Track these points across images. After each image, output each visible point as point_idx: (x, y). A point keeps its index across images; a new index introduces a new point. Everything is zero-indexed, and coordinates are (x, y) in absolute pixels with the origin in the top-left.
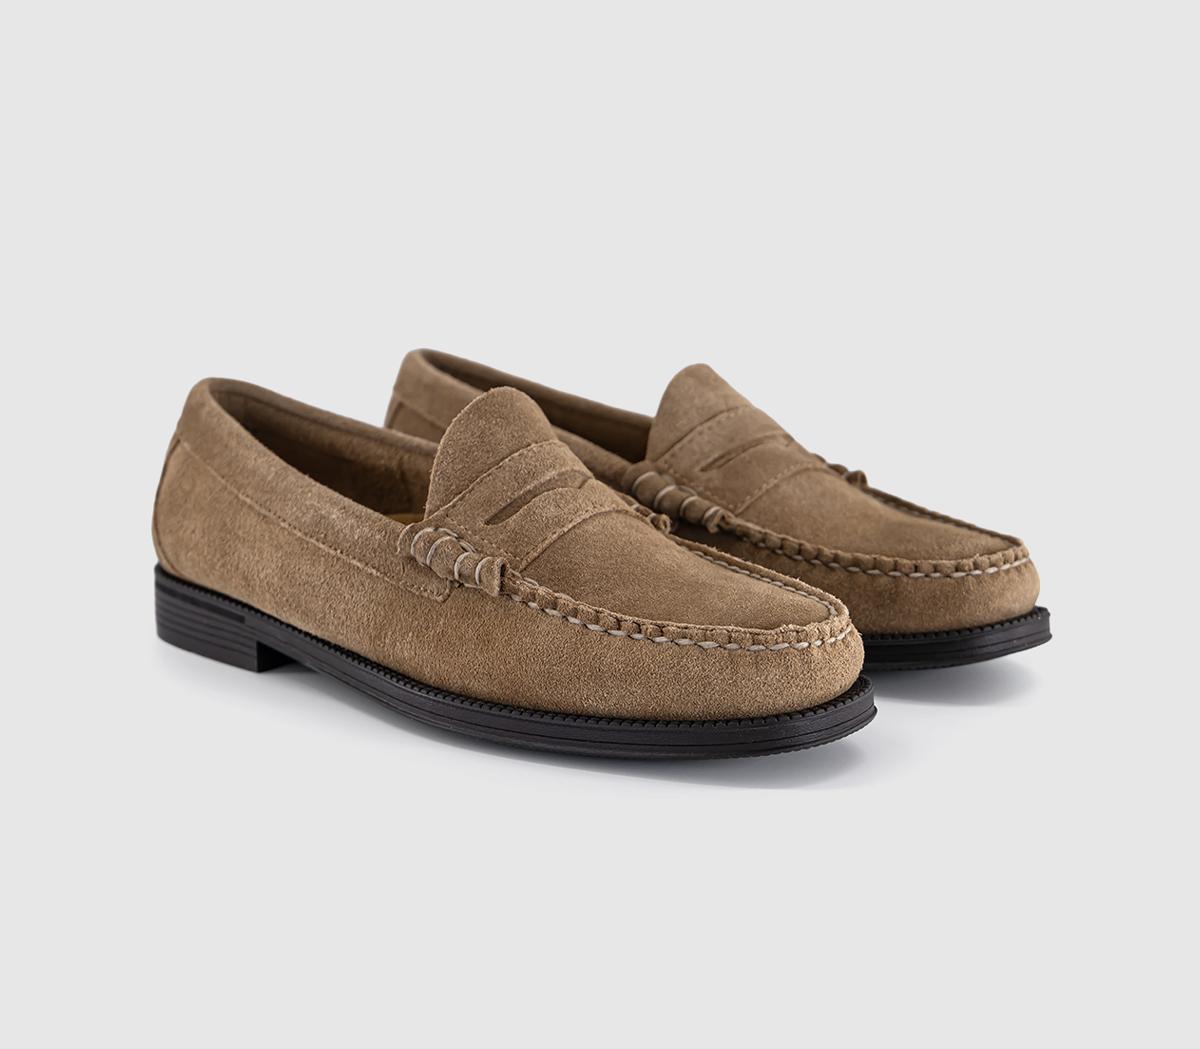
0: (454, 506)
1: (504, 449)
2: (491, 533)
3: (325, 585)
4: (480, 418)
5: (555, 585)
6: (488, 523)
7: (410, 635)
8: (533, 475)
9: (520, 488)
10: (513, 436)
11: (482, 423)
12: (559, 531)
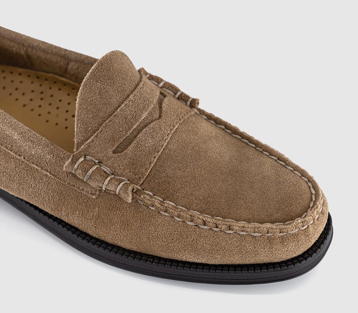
0: (93, 141)
1: (115, 101)
2: (118, 159)
3: (17, 176)
4: (97, 81)
5: (162, 194)
6: (114, 152)
7: (77, 212)
8: (135, 118)
9: (130, 129)
10: (119, 91)
11: (99, 84)
12: (157, 155)
